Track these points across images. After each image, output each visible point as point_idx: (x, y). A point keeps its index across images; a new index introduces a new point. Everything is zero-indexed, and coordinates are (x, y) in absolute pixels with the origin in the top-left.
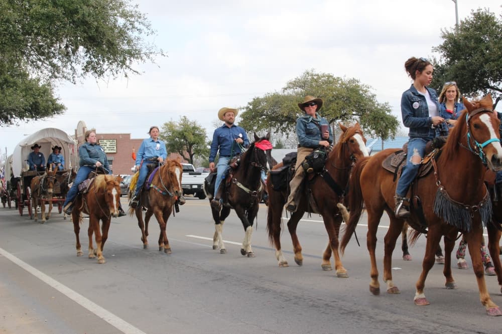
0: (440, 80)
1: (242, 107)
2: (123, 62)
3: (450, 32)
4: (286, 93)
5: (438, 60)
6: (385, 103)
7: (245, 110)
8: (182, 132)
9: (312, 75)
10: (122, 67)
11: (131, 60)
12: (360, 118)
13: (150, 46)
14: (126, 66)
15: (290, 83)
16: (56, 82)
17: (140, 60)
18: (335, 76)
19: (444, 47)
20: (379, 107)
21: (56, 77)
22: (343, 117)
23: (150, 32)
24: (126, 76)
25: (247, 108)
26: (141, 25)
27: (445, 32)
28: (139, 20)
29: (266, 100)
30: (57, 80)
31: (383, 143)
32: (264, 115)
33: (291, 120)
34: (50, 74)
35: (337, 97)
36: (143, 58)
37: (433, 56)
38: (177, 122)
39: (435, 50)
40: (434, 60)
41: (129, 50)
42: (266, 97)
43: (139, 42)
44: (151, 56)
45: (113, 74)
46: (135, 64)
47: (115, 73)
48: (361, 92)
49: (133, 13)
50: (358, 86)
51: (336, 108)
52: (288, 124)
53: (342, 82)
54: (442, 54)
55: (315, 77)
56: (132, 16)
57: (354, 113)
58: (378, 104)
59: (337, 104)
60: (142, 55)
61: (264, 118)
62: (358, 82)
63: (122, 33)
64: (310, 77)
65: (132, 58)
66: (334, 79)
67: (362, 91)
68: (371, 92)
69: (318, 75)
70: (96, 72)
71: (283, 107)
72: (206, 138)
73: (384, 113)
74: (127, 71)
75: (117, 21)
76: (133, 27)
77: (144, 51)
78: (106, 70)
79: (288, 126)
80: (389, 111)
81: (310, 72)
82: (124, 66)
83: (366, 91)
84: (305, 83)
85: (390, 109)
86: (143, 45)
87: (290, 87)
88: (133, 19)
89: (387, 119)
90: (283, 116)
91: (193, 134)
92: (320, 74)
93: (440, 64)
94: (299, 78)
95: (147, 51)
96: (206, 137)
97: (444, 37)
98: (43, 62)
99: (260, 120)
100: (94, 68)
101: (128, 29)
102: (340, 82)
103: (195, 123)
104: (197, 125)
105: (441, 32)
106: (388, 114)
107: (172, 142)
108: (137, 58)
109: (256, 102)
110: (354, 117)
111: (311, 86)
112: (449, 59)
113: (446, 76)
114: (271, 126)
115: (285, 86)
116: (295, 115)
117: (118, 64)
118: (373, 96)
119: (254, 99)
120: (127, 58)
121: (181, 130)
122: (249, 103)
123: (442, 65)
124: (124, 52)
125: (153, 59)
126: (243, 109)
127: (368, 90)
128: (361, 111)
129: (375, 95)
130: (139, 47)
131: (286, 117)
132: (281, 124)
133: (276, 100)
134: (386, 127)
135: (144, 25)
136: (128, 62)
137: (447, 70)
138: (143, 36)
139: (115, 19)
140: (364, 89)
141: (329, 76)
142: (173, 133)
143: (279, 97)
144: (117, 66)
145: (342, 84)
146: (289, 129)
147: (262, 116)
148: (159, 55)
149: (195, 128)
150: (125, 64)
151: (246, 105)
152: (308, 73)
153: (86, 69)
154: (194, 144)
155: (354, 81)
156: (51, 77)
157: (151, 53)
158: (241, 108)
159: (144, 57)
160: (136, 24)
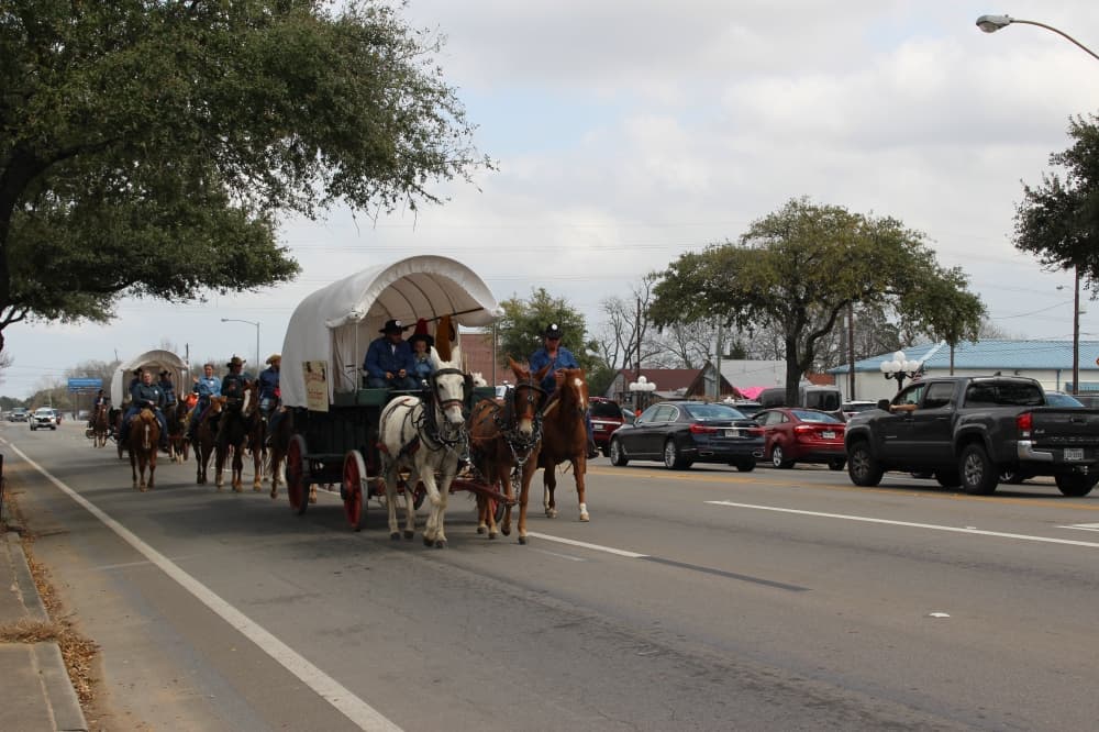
0: (1066, 222)
1: (657, 272)
2: (408, 178)
3: (1089, 124)
4: (749, 244)
5: (1062, 182)
6: (955, 269)
7: (663, 279)
8: (536, 320)
9: (803, 209)
10: (405, 187)
11: (423, 175)
12: (901, 299)
13: (463, 148)
14: (414, 187)
15: (757, 225)
16: (278, 214)
18: (851, 213)
19: (1073, 156)
20: (941, 276)
21: (278, 205)
22: (868, 297)
24: (413, 207)
25: (668, 274)
27: (1078, 123)
29: (707, 258)
30: (279, 210)
31: (952, 353)
32: (704, 290)
33: (759, 301)
34: (266, 199)
35: (855, 255)
37: (1053, 174)
38: (526, 299)
39: (1057, 159)
40: (1056, 180)
42: (708, 252)
43: (442, 139)
44: (464, 167)
45: (386, 204)
46: (432, 183)
47: (390, 200)
48: (904, 246)
50: (899, 234)
51: (852, 277)
52: (752, 309)
53: (865, 224)
54: (1072, 169)
55: (809, 214)
57: (889, 288)
58: (940, 271)
59: (855, 269)
61: (702, 297)
62: (898, 225)
64: (799, 213)
65: (426, 171)
66: (849, 218)
67: (907, 243)
68: (926, 244)
69: (815, 209)
70: (352, 197)
71: (740, 274)
72: (585, 335)
73: (952, 288)
74: (416, 196)
77: (451, 156)
78: (374, 194)
79: (751, 313)
80: (963, 284)
81: (799, 203)
82: (410, 187)
83: (914, 244)
84: (787, 224)
85: (965, 279)
86: (450, 145)
87: (755, 234)
89: (958, 299)
90: (740, 292)
92: (819, 207)
93: (1066, 191)
94: (777, 214)
95: (458, 158)
96: (585, 331)
97: (1076, 134)
98: (252, 176)
99: (693, 300)
100: (350, 188)
102: (861, 224)
103: (562, 302)
104: (568, 306)
105: (1069, 123)
106: (960, 290)
107: (516, 340)
108: (437, 171)
109: (687, 262)
110: (890, 296)
111: (801, 231)
112: (1085, 180)
113: (1079, 215)
114: (717, 311)
115: (748, 231)
116: (768, 290)
117: (398, 182)
118: (930, 253)
119: (682, 257)
120: (417, 172)
121: (533, 316)
122: (672, 265)
123: (1070, 192)
125: (469, 174)
126: (660, 276)
127: (920, 241)
128: (904, 285)
129: (934, 252)
131: (749, 294)
132: (738, 309)
133: (727, 259)
134: (958, 318)
136: (417, 180)
137: (1080, 203)
140: (912, 239)
141: (839, 212)
142: (517, 322)
143: (733, 254)
144: (395, 187)
145: (866, 228)
146: (754, 319)
147: (698, 291)
148: (482, 167)
149: (562, 314)
150: (410, 183)
151: (665, 268)
152: (794, 205)
153: (333, 191)
155: (890, 222)
156: (266, 206)
157: (465, 162)
158: (655, 275)
159: (451, 170)
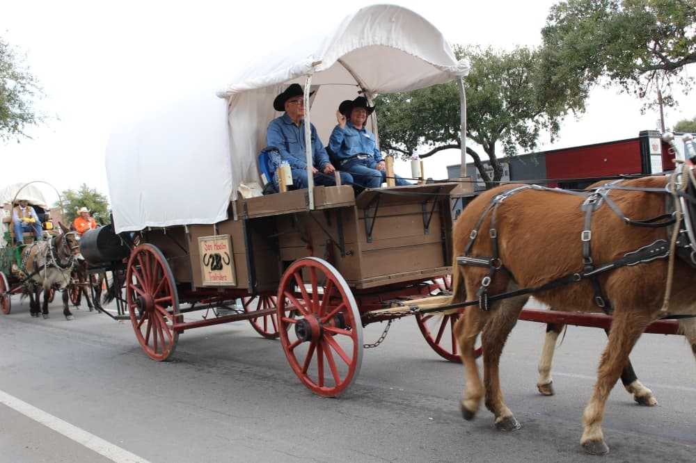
17: (33, 124)
23: (43, 95)
26: (33, 87)
28: (31, 82)
36: (37, 123)
41: (21, 114)
49: (24, 75)
56: (23, 78)
60: (35, 119)
63: (12, 97)
75: (6, 83)
76: (24, 91)
88: (24, 82)
91: (94, 202)
101: (19, 92)
124: (14, 116)
130: (31, 111)
135: (36, 87)
138: (35, 99)
139: (4, 81)
154: (95, 212)
160: (28, 87)
